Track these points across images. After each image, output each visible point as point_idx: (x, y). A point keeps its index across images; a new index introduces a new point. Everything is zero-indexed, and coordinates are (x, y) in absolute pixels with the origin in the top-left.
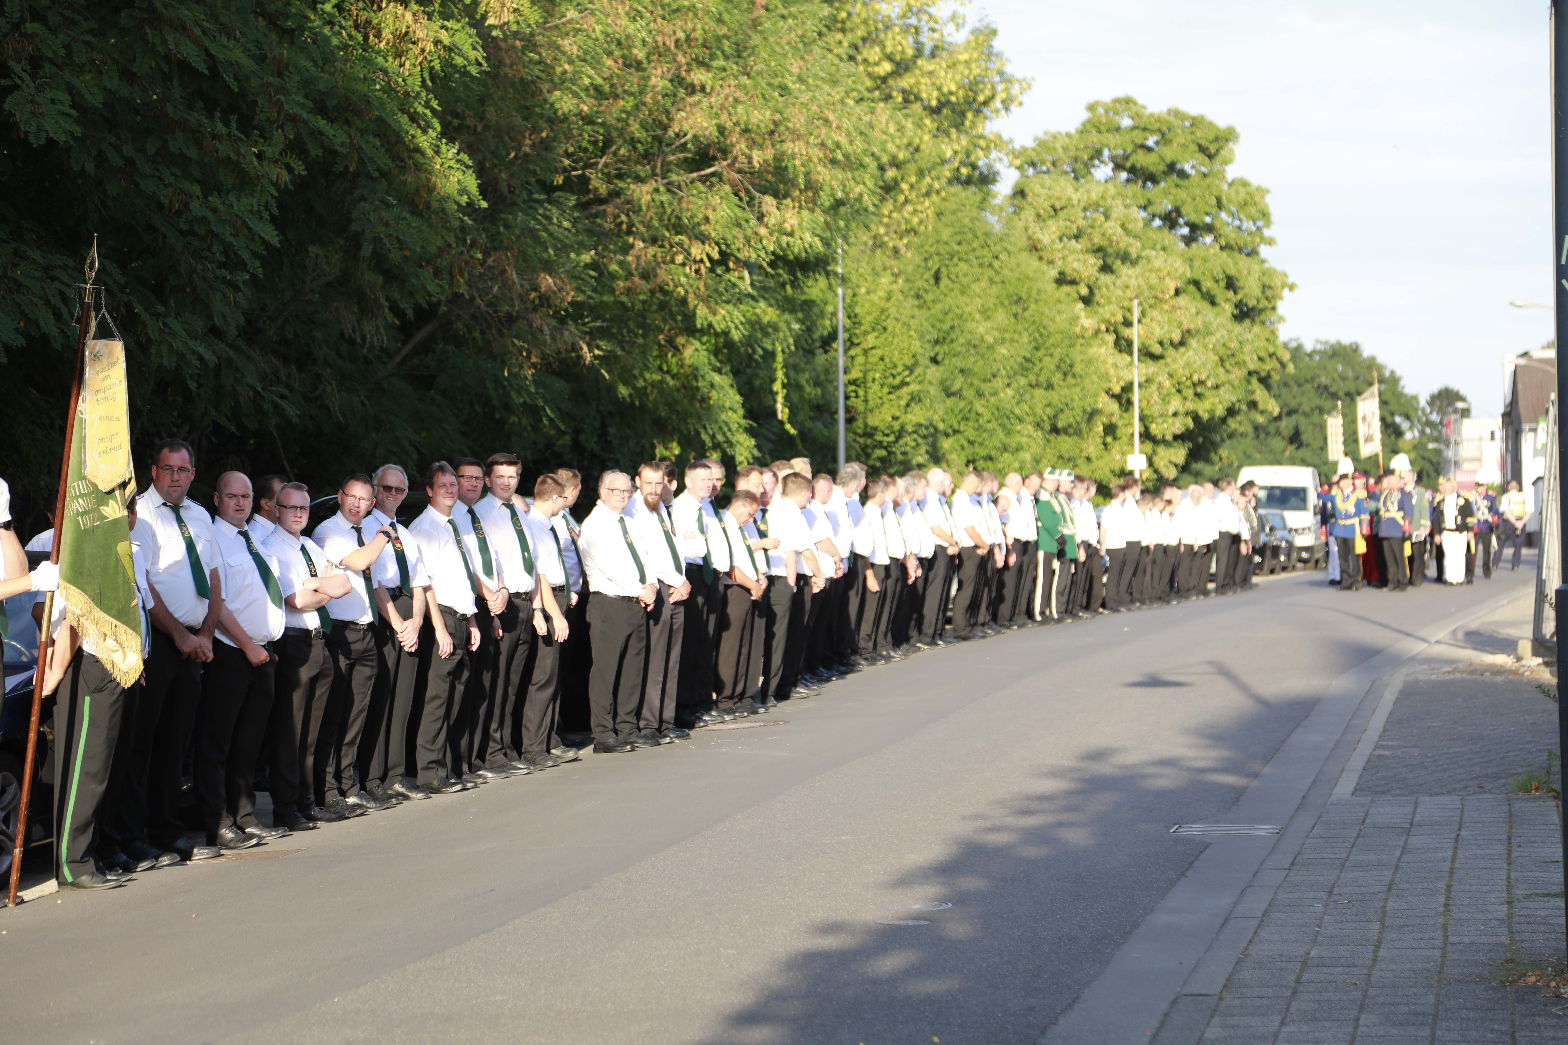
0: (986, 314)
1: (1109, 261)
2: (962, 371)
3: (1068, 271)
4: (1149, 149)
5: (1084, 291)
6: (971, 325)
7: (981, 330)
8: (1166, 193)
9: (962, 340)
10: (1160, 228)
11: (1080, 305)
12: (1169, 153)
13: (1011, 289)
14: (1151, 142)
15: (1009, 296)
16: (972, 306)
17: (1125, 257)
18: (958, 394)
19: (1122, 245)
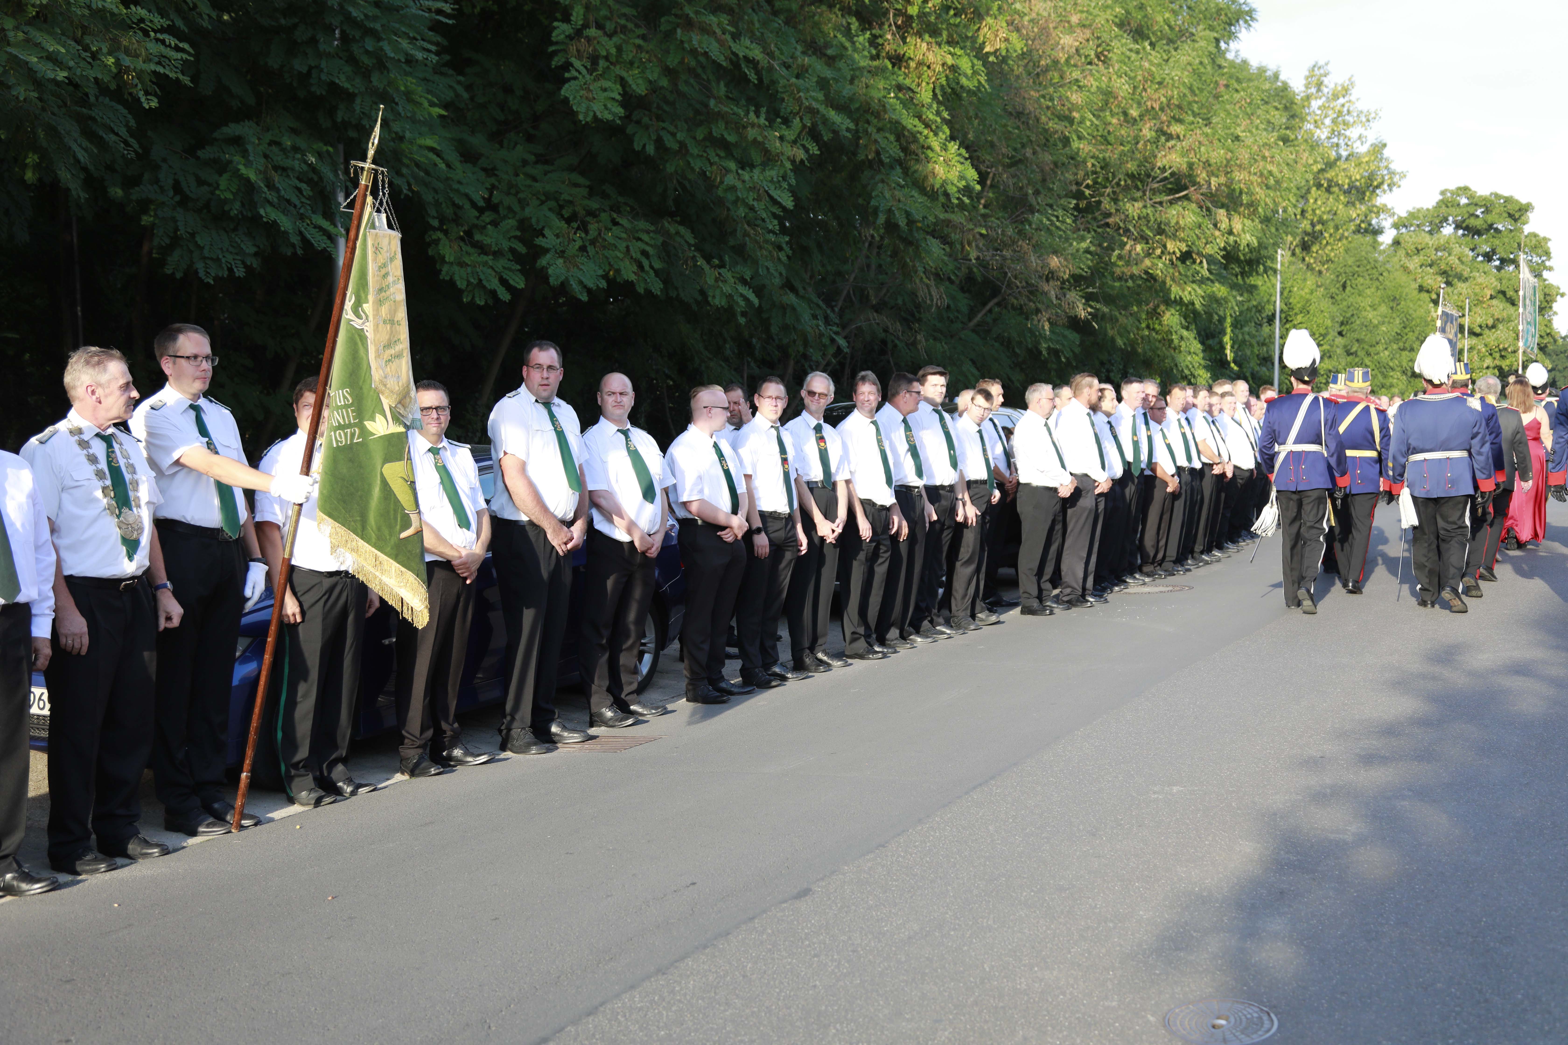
0: (1373, 307)
1: (1450, 279)
2: (1358, 340)
3: (1425, 285)
4: (1477, 216)
5: (1434, 296)
6: (1364, 314)
7: (1370, 316)
8: (1487, 241)
9: (1358, 322)
10: (1482, 262)
11: (1432, 305)
12: (1490, 218)
13: (1390, 293)
14: (1478, 212)
15: (1389, 297)
16: (1365, 303)
17: (1461, 278)
18: (1355, 354)
19: (1458, 270)
